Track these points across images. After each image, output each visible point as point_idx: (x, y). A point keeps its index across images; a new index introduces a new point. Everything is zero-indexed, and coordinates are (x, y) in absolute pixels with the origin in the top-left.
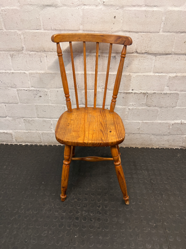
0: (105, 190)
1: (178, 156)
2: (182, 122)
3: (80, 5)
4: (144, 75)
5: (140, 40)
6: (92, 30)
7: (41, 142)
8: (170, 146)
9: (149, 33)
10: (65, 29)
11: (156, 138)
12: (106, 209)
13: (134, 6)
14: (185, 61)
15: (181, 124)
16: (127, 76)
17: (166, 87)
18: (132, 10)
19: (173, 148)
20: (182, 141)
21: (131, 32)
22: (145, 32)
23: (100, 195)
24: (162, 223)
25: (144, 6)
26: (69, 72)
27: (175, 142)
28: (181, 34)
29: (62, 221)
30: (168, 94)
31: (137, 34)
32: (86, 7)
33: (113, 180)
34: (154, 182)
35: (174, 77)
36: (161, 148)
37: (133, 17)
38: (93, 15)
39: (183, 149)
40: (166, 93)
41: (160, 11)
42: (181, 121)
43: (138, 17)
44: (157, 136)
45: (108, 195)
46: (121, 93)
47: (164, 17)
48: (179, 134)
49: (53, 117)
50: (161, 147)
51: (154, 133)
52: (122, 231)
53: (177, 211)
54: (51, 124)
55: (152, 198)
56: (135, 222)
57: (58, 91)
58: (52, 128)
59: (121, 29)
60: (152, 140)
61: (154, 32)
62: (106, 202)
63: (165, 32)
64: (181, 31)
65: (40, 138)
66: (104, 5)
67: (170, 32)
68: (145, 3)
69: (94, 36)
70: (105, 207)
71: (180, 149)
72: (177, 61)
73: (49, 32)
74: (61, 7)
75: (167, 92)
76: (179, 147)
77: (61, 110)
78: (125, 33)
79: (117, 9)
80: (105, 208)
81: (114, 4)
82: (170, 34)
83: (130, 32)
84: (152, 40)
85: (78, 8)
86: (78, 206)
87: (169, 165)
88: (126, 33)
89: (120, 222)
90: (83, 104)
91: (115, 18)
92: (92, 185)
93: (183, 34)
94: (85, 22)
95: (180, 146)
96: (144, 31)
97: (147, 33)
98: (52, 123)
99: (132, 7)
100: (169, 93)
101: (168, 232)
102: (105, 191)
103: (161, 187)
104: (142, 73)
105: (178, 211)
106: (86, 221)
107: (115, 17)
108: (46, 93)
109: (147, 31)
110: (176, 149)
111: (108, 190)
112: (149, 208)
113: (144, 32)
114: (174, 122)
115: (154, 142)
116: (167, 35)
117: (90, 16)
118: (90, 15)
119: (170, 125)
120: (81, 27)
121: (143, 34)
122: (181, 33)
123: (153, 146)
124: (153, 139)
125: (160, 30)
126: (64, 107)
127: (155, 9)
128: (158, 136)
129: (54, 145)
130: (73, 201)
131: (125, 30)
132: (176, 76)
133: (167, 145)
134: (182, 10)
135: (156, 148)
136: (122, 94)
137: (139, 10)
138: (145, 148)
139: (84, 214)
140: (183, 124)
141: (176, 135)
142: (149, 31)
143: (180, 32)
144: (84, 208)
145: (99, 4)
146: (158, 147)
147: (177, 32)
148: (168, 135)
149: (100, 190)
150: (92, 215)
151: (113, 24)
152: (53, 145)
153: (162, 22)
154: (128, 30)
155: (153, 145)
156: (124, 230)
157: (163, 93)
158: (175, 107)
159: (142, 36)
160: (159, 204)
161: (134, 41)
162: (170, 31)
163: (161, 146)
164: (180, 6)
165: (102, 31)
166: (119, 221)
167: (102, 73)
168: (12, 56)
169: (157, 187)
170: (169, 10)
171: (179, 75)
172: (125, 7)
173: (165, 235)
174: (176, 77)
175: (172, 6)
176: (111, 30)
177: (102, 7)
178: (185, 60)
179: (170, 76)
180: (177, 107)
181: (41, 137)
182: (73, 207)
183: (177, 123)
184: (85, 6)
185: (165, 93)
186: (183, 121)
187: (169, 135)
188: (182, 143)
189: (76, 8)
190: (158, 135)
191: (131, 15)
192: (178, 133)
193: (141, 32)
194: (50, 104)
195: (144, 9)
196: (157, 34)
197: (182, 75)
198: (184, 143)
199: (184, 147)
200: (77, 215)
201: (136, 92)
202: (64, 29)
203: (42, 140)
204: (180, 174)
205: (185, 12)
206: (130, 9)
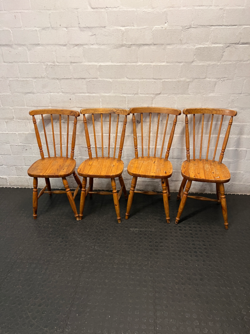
7: (29, 186)
13: (81, 93)
32: (52, 94)
37: (82, 99)
38: (57, 98)
41: (97, 96)
65: (28, 182)
66: (63, 92)
68: (87, 92)
69: (57, 111)
73: (30, 107)
74: (37, 93)
79: (71, 95)
81: (69, 92)
85: (47, 94)
94: (52, 102)
107: (70, 99)
108: (30, 147)
117: (55, 99)
120: (50, 105)
127: (94, 95)
137: (84, 95)
145: (60, 92)
150: (50, 226)
164: (109, 93)
166: (66, 228)
167: (64, 133)
168: (7, 122)
170: (103, 95)
172: (76, 94)
175: (104, 93)
177: (62, 94)
181: (29, 181)
191: (80, 98)
194: (34, 156)
195: (88, 94)
200: (40, 225)
203: (30, 185)
205: (112, 96)
206: (79, 94)
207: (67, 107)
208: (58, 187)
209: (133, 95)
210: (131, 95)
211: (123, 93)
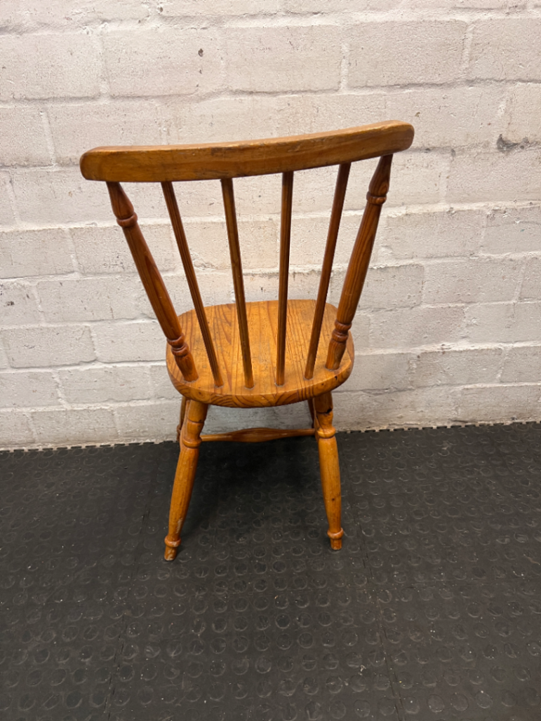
0: (218, 573)
1: (445, 449)
2: (444, 347)
3: (90, 22)
4: (312, 219)
5: (286, 115)
6: (140, 95)
7: (33, 442)
8: (420, 420)
9: (309, 95)
10: (55, 96)
11: (376, 401)
12: (218, 632)
13: (253, 16)
14: (427, 171)
15: (444, 353)
16: (262, 225)
17: (383, 249)
18: (248, 28)
19: (432, 428)
20: (454, 403)
21: (257, 92)
22: (298, 92)
23: (204, 589)
24: (386, 661)
25: (284, 14)
26: (87, 222)
27: (433, 409)
28: (404, 92)
29: (78, 683)
30: (390, 270)
31: (274, 98)
32: (111, 28)
33: (245, 538)
34: (368, 536)
35: (400, 219)
36: (395, 430)
37: (255, 50)
38: (136, 50)
39: (460, 426)
40: (386, 268)
41: (331, 26)
42: (443, 345)
43: (269, 49)
44: (376, 394)
45: (227, 589)
46: (253, 275)
47: (347, 44)
48: (443, 385)
49: (60, 363)
50: (396, 427)
51: (367, 388)
52: (261, 696)
53: (433, 619)
54: (55, 384)
55: (360, 586)
56: (306, 665)
57: (61, 284)
58: (60, 395)
59: (224, 87)
60: (366, 407)
61: (323, 91)
62: (221, 611)
63: (357, 87)
64: (402, 81)
65: (30, 430)
66: (163, 17)
67: (370, 87)
68: (284, 7)
70: (216, 626)
71: (452, 427)
72: (402, 171)
73: (7, 106)
74: (34, 30)
75: (389, 265)
76: (449, 423)
77: (81, 340)
78: (237, 99)
79: (204, 28)
80: (217, 629)
81: (194, 15)
82: (372, 93)
83: (251, 93)
84: (323, 114)
85: (85, 32)
86: (132, 630)
87: (417, 478)
88: (243, 98)
89: (258, 671)
90: (145, 317)
91: (201, 56)
92: (181, 561)
93: (407, 91)
94: (114, 72)
95: (449, 419)
96: (293, 90)
97: (303, 94)
98: (57, 380)
99: (248, 19)
100: (392, 267)
101: (404, 686)
102: (219, 575)
103: (388, 548)
104: (305, 212)
105: (436, 618)
106: (153, 678)
107: (201, 51)
108: (25, 292)
109: (302, 89)
110: (438, 428)
111: (228, 571)
112: (351, 617)
113: (293, 92)
114: (422, 350)
115: (371, 413)
116: (364, 96)
117: (126, 53)
118: (124, 50)
119: (412, 359)
120: (104, 88)
121: (293, 99)
122: (401, 88)
123: (370, 425)
124: (368, 405)
125: (341, 84)
126: (87, 329)
127: (316, 21)
128: (380, 394)
129: (74, 446)
130: (119, 617)
131: (238, 88)
132: (407, 215)
133: (412, 420)
134: (396, 20)
135: (381, 431)
136: (257, 277)
137: (268, 28)
138: (349, 432)
139: (148, 655)
140: (449, 352)
141: (432, 386)
142: (309, 88)
143: (398, 85)
144: (152, 635)
145: (148, 16)
146: (385, 427)
147: (391, 87)
148: (410, 390)
149: (205, 573)
150: (172, 655)
151: (199, 74)
152: (69, 448)
153: (344, 60)
154: (247, 87)
155: (370, 423)
156: (269, 695)
157: (375, 268)
158: (419, 305)
159: (289, 105)
160: (383, 601)
161: (270, 118)
162: (368, 85)
163: (395, 422)
164: (390, 7)
165: (170, 96)
166: (256, 666)
169: (376, 550)
170: (358, 23)
171: (415, 209)
172: (227, 21)
173: (393, 697)
174: (406, 218)
175: (365, 9)
176: (196, 91)
177: (159, 25)
178: (425, 165)
179: (388, 217)
180: (424, 306)
181: (32, 426)
182: (117, 635)
183: (431, 353)
184: (106, 23)
185: (382, 267)
186: (447, 344)
187: (414, 390)
188: (454, 408)
189: (79, 32)
190: (381, 392)
191: (247, 43)
192: (440, 382)
193: (286, 92)
194: (44, 325)
195: (283, 22)
196: (333, 95)
197: (425, 211)
198: (460, 410)
199: (462, 419)
200: (125, 660)
201: (296, 272)
202: (51, 95)
203: (35, 436)
204: (448, 503)
205: (405, 24)
206: (241, 24)
207: (184, 92)
208: (148, 437)
209: (501, 16)
210: (490, 15)
211: (455, 8)
